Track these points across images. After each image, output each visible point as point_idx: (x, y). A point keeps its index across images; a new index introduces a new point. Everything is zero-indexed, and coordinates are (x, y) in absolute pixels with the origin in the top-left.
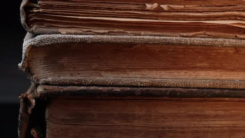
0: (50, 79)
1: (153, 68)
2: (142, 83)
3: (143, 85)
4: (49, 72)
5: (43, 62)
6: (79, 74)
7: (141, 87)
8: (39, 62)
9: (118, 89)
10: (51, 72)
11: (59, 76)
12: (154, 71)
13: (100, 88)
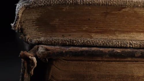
0: (42, 39)
1: (141, 30)
2: (131, 44)
3: (132, 46)
4: (41, 33)
5: (36, 23)
6: (70, 35)
7: (130, 48)
8: (31, 23)
9: (119, 51)
10: (43, 33)
11: (51, 37)
12: (142, 34)
13: (101, 49)
